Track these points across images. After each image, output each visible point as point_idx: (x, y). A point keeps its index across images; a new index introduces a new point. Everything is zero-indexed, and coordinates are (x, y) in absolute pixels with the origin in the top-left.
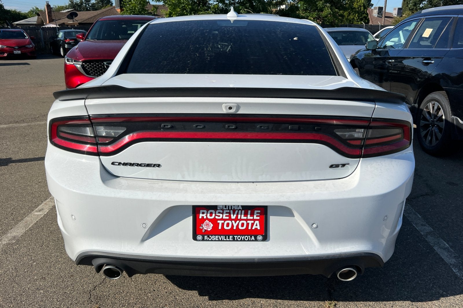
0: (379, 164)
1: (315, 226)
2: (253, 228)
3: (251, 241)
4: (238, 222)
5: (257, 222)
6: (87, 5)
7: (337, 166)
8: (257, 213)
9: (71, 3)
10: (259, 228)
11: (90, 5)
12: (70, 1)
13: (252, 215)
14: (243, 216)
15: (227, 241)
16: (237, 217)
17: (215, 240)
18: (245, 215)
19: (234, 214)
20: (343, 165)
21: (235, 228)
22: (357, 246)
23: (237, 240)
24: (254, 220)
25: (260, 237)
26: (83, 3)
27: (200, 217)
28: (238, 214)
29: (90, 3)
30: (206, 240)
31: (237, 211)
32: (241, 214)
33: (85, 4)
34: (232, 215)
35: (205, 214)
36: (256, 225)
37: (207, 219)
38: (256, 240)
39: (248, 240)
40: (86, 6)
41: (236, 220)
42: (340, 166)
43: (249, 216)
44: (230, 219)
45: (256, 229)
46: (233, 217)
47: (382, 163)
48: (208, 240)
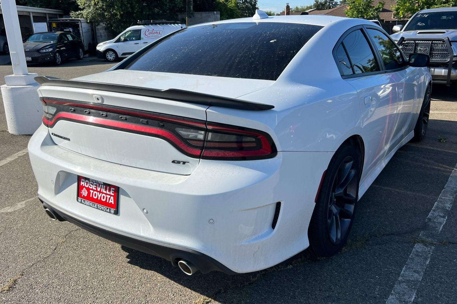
0: (218, 168)
1: (145, 211)
2: (110, 202)
3: (107, 212)
4: (101, 194)
5: (112, 198)
6: (331, 4)
7: (179, 162)
8: (113, 190)
9: (316, 3)
10: (113, 203)
11: (333, 4)
12: (316, 1)
13: (110, 191)
14: (104, 190)
15: (93, 207)
16: (101, 190)
17: (87, 205)
18: (106, 190)
19: (99, 187)
20: (184, 163)
21: (99, 199)
22: (186, 241)
23: (99, 209)
24: (111, 196)
25: (113, 210)
26: (327, 2)
27: (81, 185)
28: (101, 188)
29: (334, 2)
30: (83, 203)
31: (101, 185)
32: (103, 189)
33: (329, 2)
34: (98, 188)
35: (84, 183)
36: (112, 200)
37: (85, 187)
38: (110, 212)
39: (105, 211)
40: (329, 5)
41: (100, 192)
42: (182, 163)
43: (108, 191)
44: (97, 191)
45: (111, 203)
46: (99, 189)
47: (222, 167)
48: (84, 204)
